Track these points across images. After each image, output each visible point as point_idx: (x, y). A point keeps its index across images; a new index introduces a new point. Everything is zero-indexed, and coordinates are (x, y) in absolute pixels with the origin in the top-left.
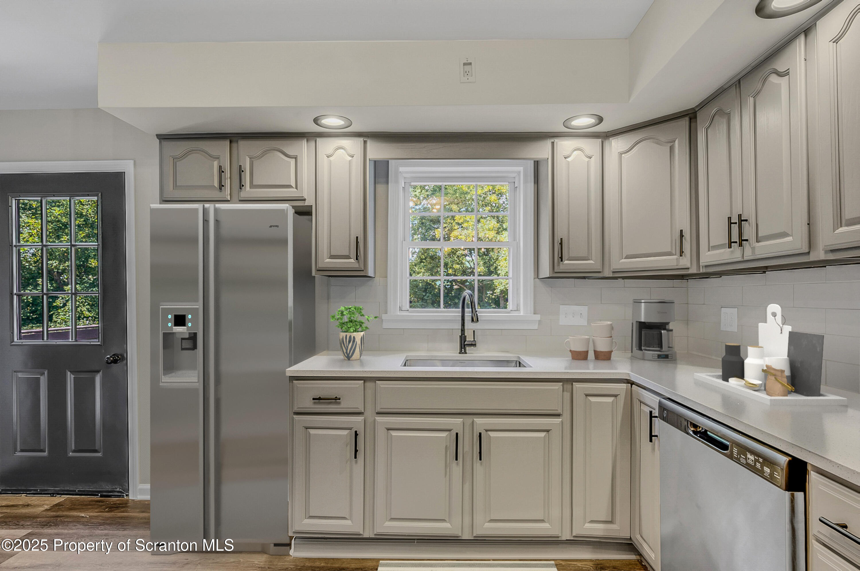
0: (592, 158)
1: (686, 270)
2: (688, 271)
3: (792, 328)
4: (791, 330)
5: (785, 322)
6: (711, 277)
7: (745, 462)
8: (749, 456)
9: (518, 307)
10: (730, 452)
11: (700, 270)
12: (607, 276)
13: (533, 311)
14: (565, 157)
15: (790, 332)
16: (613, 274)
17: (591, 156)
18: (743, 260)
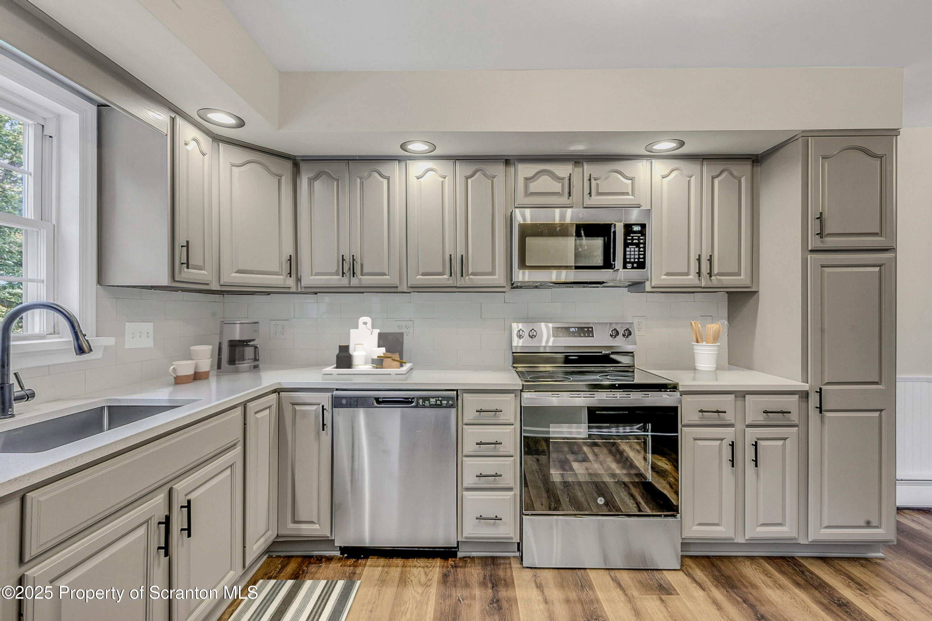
0: (205, 156)
1: (288, 289)
2: (290, 290)
3: (380, 331)
4: (379, 332)
5: (373, 327)
6: (256, 294)
7: (428, 405)
8: (431, 400)
9: (56, 328)
10: (415, 404)
11: (298, 290)
12: (214, 289)
13: (95, 334)
14: (186, 143)
15: (379, 333)
16: (220, 288)
17: (205, 154)
18: (349, 286)
